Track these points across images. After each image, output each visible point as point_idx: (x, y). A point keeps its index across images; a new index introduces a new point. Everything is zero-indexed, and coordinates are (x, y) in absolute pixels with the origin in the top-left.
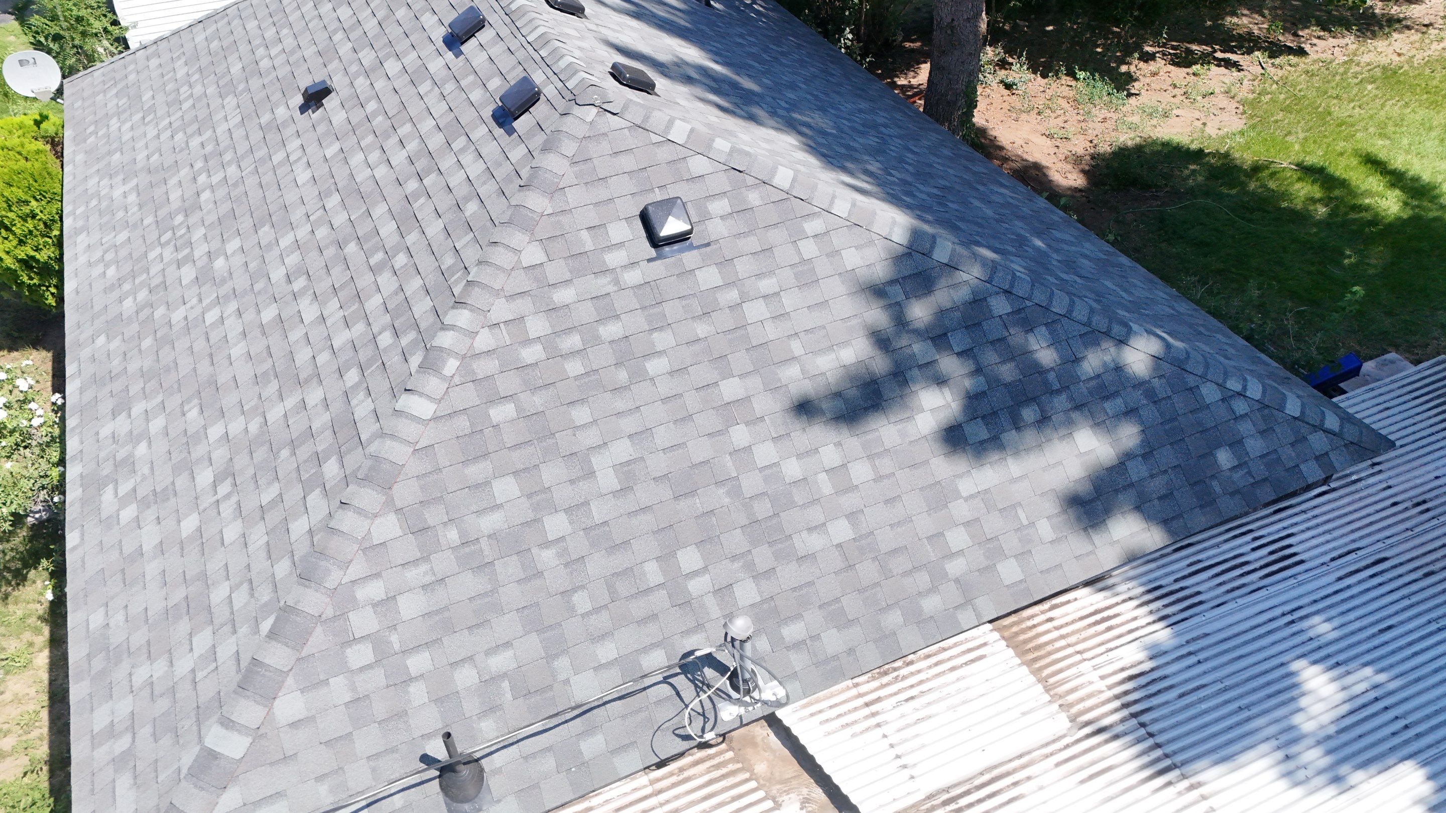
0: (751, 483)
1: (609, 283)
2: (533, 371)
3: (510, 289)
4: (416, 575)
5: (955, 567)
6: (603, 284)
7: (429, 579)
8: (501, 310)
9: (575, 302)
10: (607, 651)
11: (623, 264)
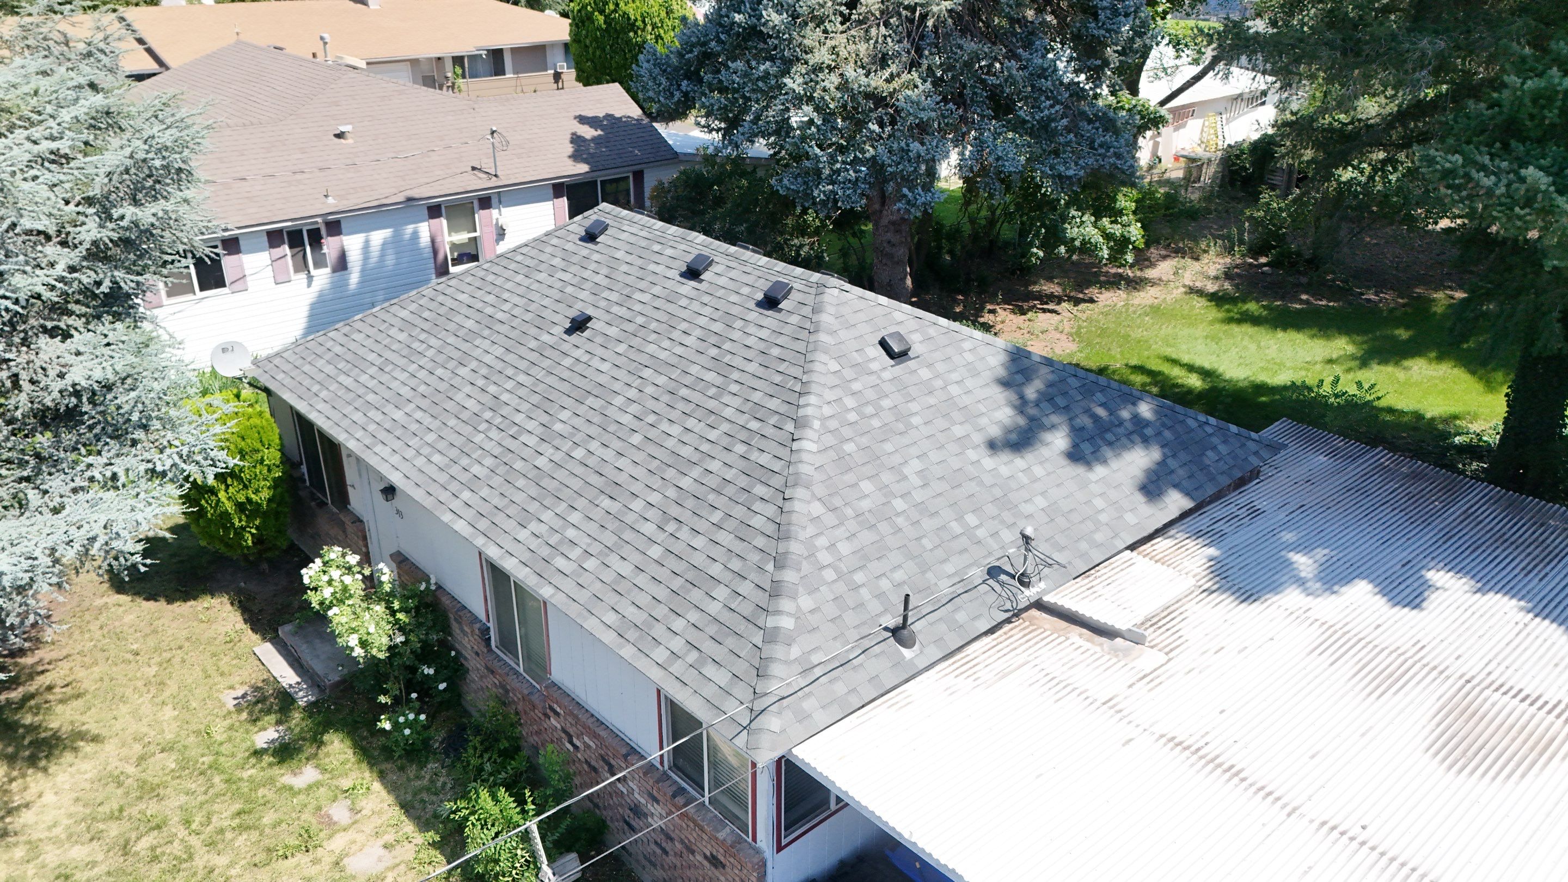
0: (988, 480)
1: (877, 379)
2: (857, 425)
3: (829, 384)
4: (840, 532)
5: (1103, 518)
6: (873, 379)
7: (848, 534)
8: (830, 395)
9: (863, 389)
10: (950, 568)
11: (880, 369)
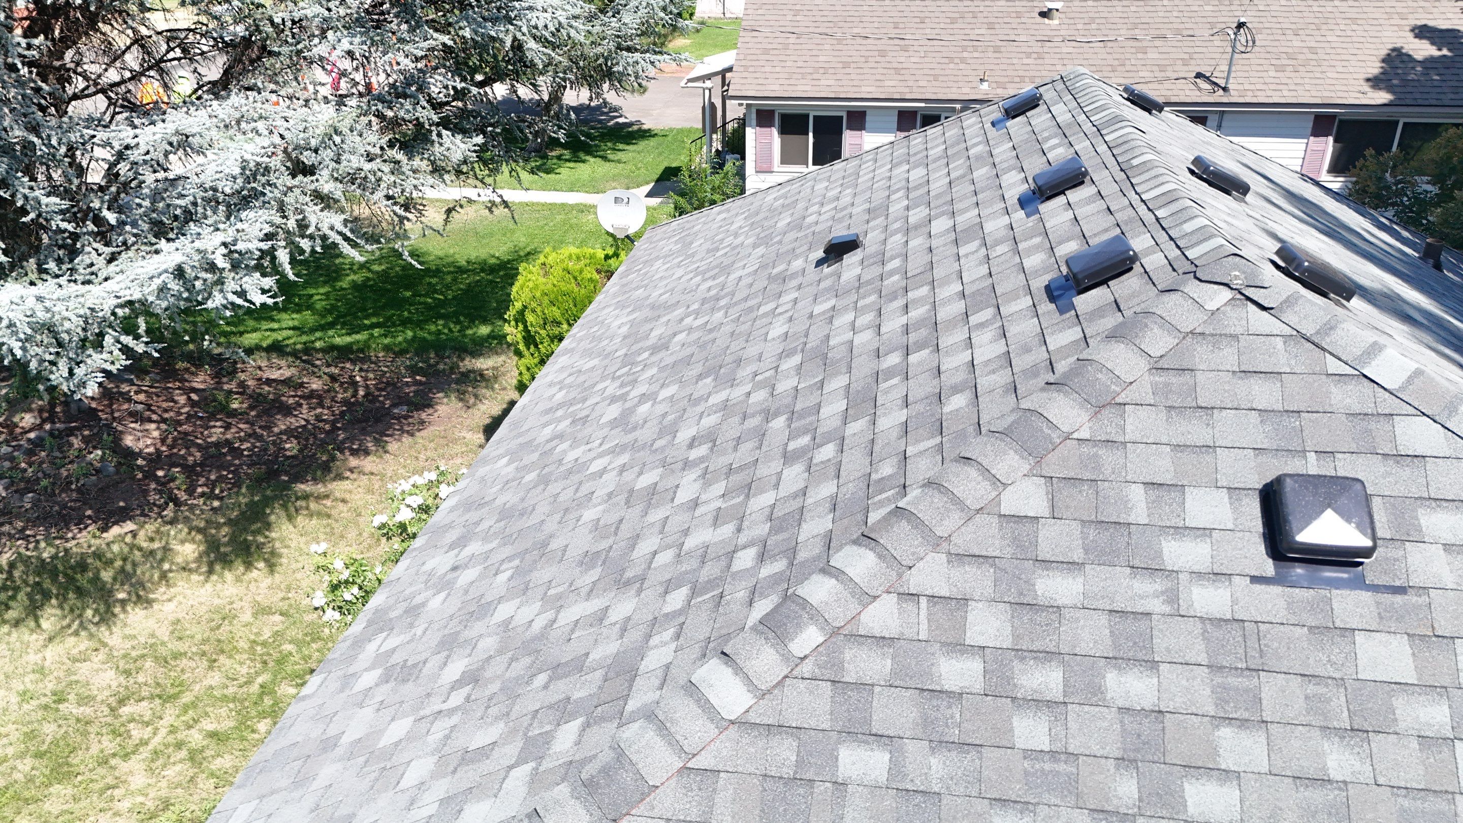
1: (1156, 595)
2: (950, 707)
3: (961, 542)
6: (1142, 593)
8: (932, 574)
9: (1075, 607)
11: (1196, 568)
